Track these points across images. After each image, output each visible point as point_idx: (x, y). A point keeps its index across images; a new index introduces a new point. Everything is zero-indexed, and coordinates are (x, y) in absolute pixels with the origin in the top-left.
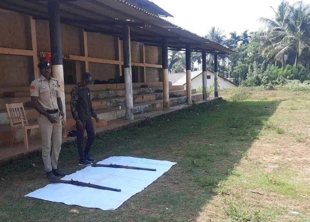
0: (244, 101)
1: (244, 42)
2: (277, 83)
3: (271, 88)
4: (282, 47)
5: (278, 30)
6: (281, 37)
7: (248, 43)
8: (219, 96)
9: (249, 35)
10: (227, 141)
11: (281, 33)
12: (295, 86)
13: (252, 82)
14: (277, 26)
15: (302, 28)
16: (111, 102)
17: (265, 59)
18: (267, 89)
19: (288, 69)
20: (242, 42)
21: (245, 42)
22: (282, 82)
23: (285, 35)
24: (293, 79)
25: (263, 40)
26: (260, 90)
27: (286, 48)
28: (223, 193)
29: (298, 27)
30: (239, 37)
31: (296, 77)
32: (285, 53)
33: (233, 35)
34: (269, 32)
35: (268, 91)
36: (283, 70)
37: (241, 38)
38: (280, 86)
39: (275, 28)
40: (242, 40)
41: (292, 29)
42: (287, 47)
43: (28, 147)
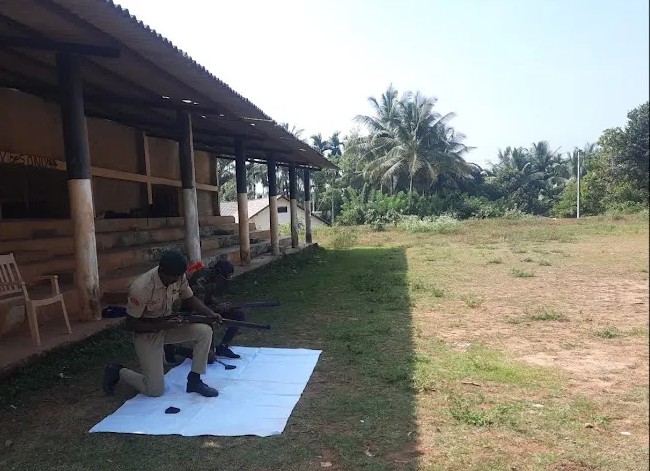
0: (351, 248)
1: (334, 153)
2: (387, 221)
3: (380, 229)
4: (391, 163)
5: (384, 135)
6: (389, 147)
7: (340, 153)
8: (314, 242)
9: (341, 141)
10: (372, 312)
11: (389, 140)
12: (414, 225)
13: (352, 218)
14: (382, 129)
15: (419, 134)
16: (150, 252)
17: (368, 181)
18: (375, 230)
19: (402, 199)
20: (330, 151)
21: (336, 151)
22: (395, 219)
23: (395, 144)
24: (409, 214)
25: (362, 151)
26: (366, 232)
27: (396, 165)
28: (426, 390)
29: (414, 133)
30: (325, 143)
31: (412, 211)
32: (395, 173)
33: (317, 140)
34: (371, 137)
35: (376, 234)
36: (395, 200)
37: (328, 145)
38: (392, 224)
39: (380, 132)
40: (330, 148)
41: (404, 135)
42: (399, 163)
43: (39, 341)
